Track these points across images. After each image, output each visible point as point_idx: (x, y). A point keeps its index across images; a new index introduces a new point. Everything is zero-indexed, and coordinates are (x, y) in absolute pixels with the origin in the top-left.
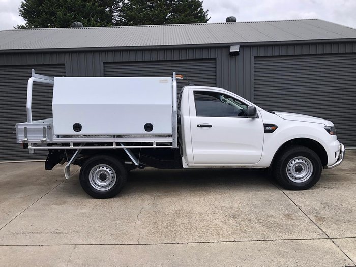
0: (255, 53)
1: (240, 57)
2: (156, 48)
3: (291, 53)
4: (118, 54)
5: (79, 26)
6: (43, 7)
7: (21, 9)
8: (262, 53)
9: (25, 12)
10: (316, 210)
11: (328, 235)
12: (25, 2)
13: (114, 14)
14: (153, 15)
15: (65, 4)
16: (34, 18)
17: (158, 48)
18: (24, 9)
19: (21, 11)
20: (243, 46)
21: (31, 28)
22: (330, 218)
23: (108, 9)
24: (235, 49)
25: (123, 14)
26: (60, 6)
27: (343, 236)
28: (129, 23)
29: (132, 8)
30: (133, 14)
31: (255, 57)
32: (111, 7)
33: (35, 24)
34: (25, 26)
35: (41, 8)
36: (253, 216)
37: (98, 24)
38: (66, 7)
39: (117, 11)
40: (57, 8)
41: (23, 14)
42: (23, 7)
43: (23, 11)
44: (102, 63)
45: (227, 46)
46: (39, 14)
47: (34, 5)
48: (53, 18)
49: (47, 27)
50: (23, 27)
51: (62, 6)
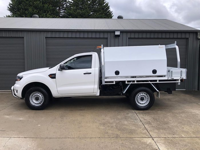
0: (129, 35)
1: (121, 38)
2: (75, 30)
3: (152, 36)
4: (54, 33)
5: (37, 17)
6: (21, 5)
7: (9, 6)
8: (132, 36)
9: (11, 8)
10: (150, 122)
11: (152, 136)
12: (11, 3)
13: (61, 11)
14: (82, 13)
15: (33, 5)
16: (16, 12)
17: (76, 31)
18: (10, 6)
19: (8, 7)
20: (122, 32)
21: (14, 17)
22: (155, 127)
23: (58, 8)
24: (117, 33)
25: (66, 11)
26: (30, 6)
27: (159, 137)
28: (69, 17)
29: (71, 8)
30: (71, 12)
31: (129, 38)
32: (59, 7)
33: (16, 15)
34: (10, 16)
35: (20, 6)
36: (114, 124)
37: (51, 17)
38: (34, 7)
39: (63, 10)
40: (29, 7)
41: (10, 9)
42: (10, 5)
43: (10, 7)
44: (44, 38)
45: (113, 32)
46: (19, 10)
47: (16, 4)
48: (26, 12)
49: (23, 17)
50: (9, 16)
51: (32, 6)
